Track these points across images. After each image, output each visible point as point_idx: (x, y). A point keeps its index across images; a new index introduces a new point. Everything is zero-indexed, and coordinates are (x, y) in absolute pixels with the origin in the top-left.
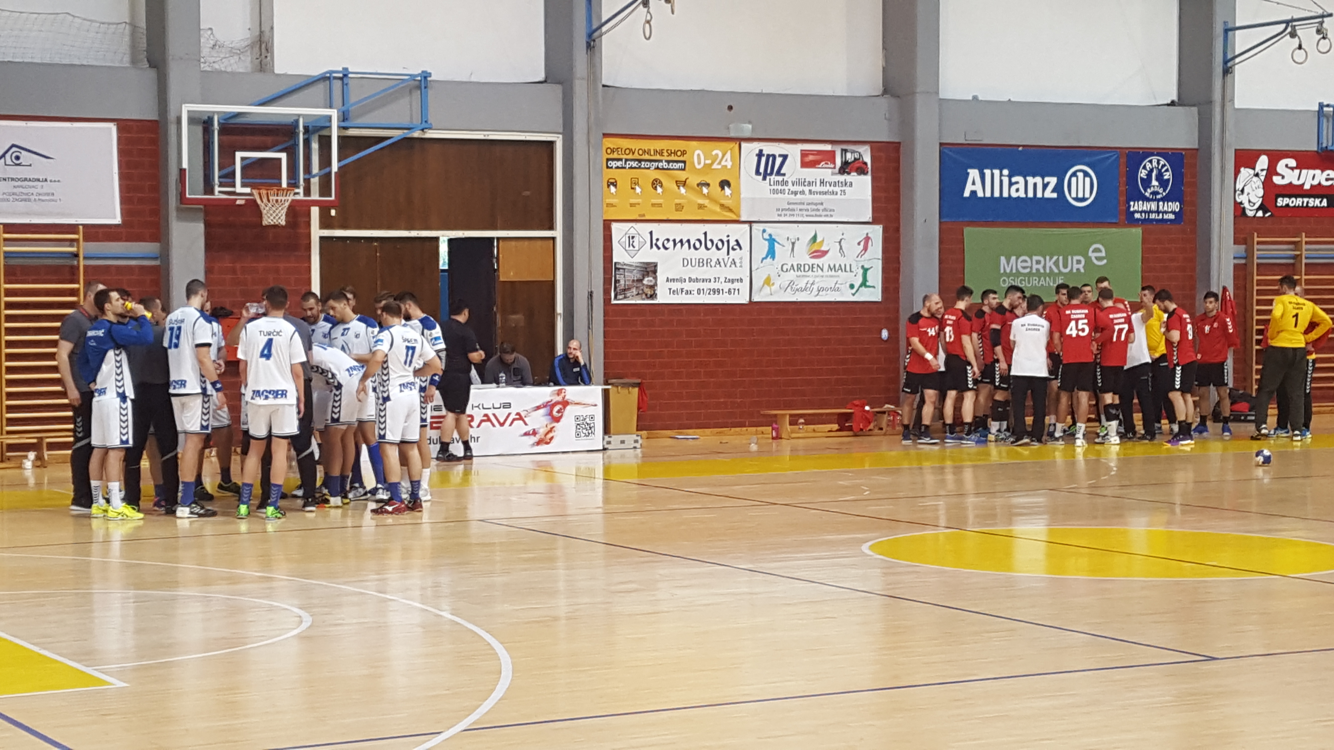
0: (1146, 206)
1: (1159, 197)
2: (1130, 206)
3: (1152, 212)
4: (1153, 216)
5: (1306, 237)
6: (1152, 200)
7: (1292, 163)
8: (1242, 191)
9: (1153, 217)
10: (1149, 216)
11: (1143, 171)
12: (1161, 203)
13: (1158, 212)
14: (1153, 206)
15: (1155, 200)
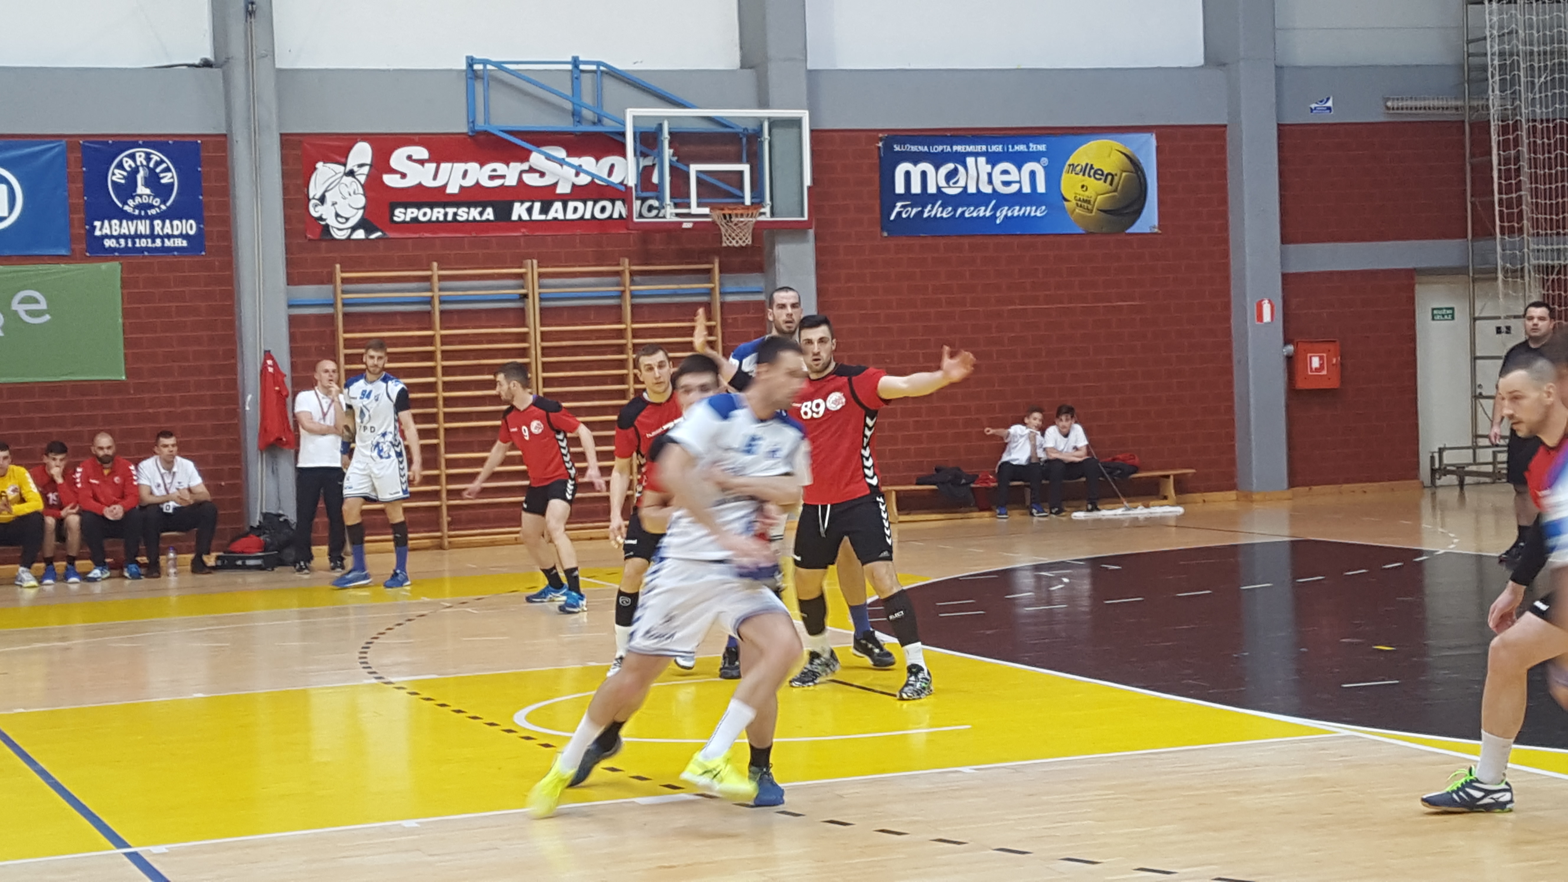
0: (128, 228)
1: (153, 212)
2: (94, 228)
3: (141, 236)
4: (143, 243)
5: (440, 269)
6: (139, 217)
7: (421, 153)
8: (322, 200)
9: (143, 245)
10: (134, 243)
11: (117, 171)
12: (157, 223)
13: (153, 236)
14: (143, 227)
15: (147, 217)
